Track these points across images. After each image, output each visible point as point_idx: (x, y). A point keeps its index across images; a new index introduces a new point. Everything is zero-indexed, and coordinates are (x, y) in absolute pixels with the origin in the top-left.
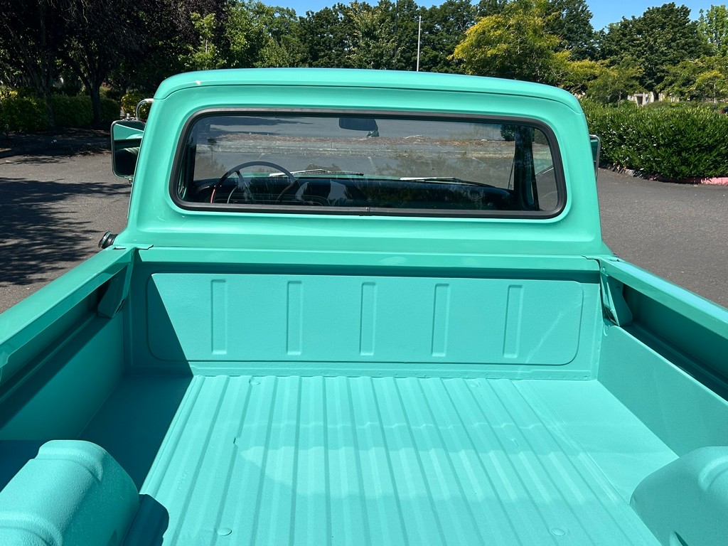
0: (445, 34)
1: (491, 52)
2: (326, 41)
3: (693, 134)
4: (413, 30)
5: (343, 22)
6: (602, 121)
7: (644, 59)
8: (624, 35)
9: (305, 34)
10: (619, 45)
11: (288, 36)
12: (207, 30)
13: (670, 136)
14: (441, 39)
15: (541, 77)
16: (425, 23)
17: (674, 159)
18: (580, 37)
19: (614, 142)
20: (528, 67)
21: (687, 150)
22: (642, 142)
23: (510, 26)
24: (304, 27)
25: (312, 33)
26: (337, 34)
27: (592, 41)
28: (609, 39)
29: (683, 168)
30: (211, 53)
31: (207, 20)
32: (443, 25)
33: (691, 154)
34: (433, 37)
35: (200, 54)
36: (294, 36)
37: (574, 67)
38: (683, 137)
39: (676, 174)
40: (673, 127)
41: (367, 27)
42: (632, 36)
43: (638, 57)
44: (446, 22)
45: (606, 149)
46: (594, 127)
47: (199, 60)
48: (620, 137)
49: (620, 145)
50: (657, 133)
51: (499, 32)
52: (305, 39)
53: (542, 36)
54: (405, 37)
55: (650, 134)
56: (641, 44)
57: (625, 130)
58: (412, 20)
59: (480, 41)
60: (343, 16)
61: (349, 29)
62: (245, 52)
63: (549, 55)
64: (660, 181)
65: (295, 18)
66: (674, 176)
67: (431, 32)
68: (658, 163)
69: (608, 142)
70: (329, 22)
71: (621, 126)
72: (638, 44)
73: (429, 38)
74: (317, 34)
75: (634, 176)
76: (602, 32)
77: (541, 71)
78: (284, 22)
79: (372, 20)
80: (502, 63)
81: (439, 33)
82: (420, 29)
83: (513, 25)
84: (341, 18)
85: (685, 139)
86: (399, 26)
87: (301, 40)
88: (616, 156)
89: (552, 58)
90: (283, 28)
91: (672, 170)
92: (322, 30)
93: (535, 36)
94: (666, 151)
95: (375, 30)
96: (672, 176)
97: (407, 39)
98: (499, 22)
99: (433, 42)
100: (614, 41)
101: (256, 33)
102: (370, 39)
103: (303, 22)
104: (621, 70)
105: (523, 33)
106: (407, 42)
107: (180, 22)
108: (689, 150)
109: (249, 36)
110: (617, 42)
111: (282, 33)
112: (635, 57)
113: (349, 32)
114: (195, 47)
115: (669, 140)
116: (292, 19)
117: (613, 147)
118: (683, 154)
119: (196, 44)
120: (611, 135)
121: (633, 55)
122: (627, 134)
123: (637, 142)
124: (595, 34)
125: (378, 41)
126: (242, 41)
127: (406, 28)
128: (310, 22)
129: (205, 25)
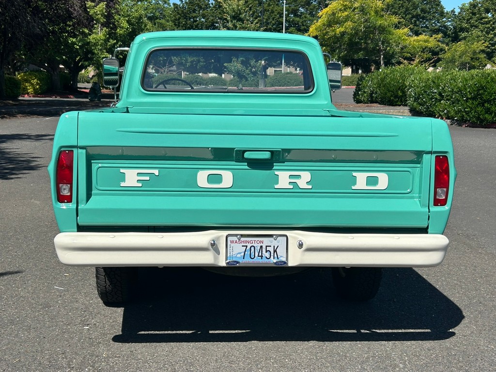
0: (308, 16)
1: (339, 30)
2: (198, 24)
3: (492, 89)
4: (279, 13)
5: (214, 7)
6: (426, 83)
7: (492, 35)
8: (474, 14)
9: (179, 19)
10: (470, 23)
11: (163, 21)
12: (100, 16)
13: (474, 91)
14: (305, 21)
15: (384, 50)
16: (290, 6)
17: (479, 109)
18: (433, 16)
19: (436, 99)
20: (372, 42)
21: (489, 101)
22: (455, 97)
23: (355, 9)
24: (178, 13)
25: (185, 17)
26: (208, 18)
27: (444, 20)
28: (460, 18)
29: (487, 116)
30: (104, 35)
31: (100, 7)
32: (307, 9)
33: (492, 105)
34: (298, 19)
35: (94, 36)
36: (168, 21)
37: (411, 41)
38: (485, 91)
39: (482, 121)
40: (476, 84)
41: (234, 11)
42: (481, 14)
43: (488, 33)
44: (309, 6)
45: (430, 105)
46: (421, 88)
47: (93, 41)
48: (440, 94)
49: (440, 101)
50: (466, 89)
51: (346, 13)
52: (179, 23)
53: (383, 16)
54: (271, 20)
55: (460, 91)
56: (489, 22)
57: (443, 89)
58: (277, 5)
59: (330, 21)
60: (214, 2)
61: (220, 13)
62: (127, 35)
63: (390, 31)
64: (470, 127)
65: (169, 4)
66: (481, 122)
67: (296, 15)
68: (467, 113)
69: (432, 99)
70: (201, 8)
71: (439, 85)
72: (487, 22)
73: (293, 20)
74: (190, 19)
75: (451, 124)
76: (453, 11)
77: (383, 45)
78: (159, 8)
79: (238, 6)
80: (350, 39)
81: (303, 16)
82: (285, 13)
83: (357, 8)
84: (212, 4)
85: (486, 93)
86: (265, 10)
87: (175, 25)
88: (437, 109)
89: (393, 34)
90: (157, 14)
91: (478, 118)
92: (194, 15)
93: (377, 16)
94: (473, 103)
95: (240, 14)
96: (478, 123)
97: (273, 22)
98: (346, 5)
99: (298, 24)
100: (464, 20)
101: (136, 18)
102: (237, 21)
103: (177, 8)
104: (467, 45)
105: (366, 14)
106: (274, 24)
107: (75, 10)
108: (490, 101)
109: (131, 21)
110: (468, 20)
111: (157, 18)
112: (484, 33)
113: (220, 16)
114: (90, 30)
115: (474, 94)
116: (166, 6)
117: (435, 103)
118: (486, 105)
119: (91, 28)
120: (434, 93)
121: (482, 31)
122: (445, 92)
123: (452, 97)
124: (447, 13)
125: (243, 23)
126: (124, 26)
127: (273, 12)
128: (183, 7)
129: (98, 12)
